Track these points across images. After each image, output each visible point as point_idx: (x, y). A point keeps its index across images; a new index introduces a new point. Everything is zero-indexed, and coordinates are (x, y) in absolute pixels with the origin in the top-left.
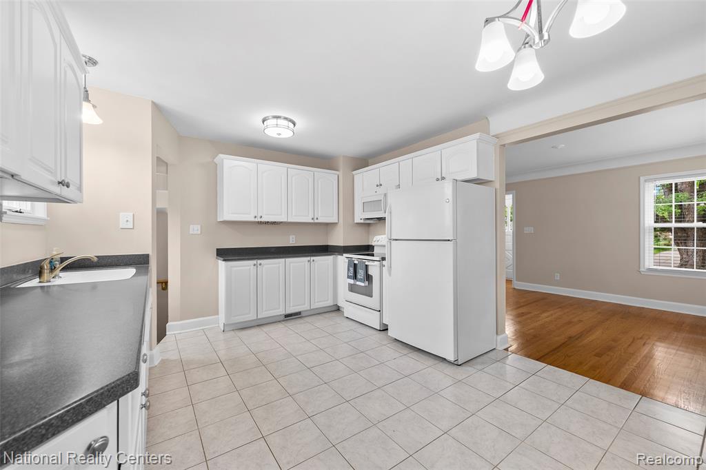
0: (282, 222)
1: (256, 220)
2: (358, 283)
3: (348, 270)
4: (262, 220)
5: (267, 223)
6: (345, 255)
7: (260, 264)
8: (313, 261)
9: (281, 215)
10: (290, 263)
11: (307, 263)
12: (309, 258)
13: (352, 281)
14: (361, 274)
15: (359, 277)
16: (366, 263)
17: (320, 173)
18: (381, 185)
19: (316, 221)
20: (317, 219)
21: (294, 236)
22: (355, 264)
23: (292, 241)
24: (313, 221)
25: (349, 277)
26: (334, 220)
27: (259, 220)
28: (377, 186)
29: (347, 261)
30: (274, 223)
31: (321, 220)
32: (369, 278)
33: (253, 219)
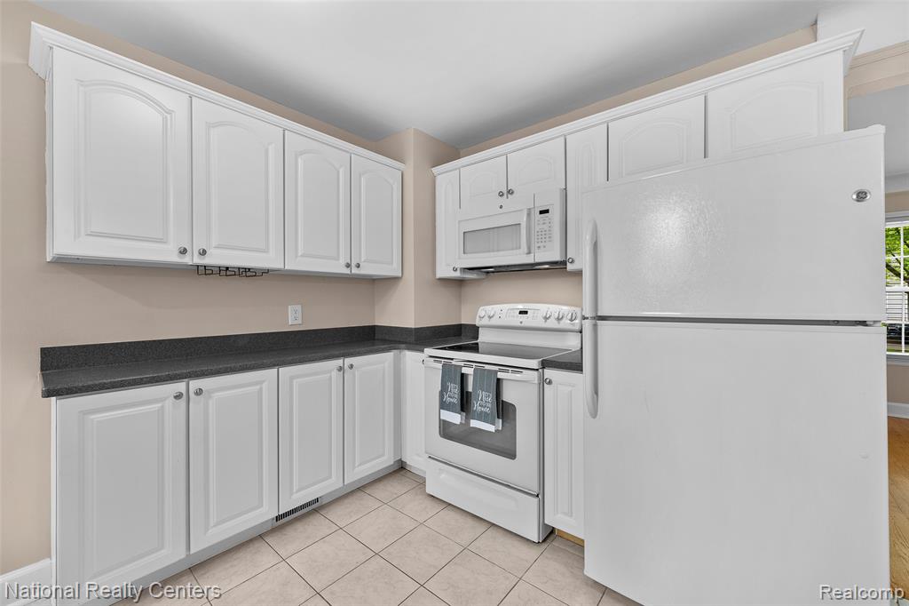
0: (267, 271)
1: (187, 260)
2: (474, 423)
3: (444, 389)
4: (207, 261)
5: (225, 271)
6: (429, 351)
7: (199, 392)
8: (351, 366)
9: (266, 251)
10: (292, 378)
11: (335, 374)
12: (339, 362)
13: (455, 418)
14: (483, 400)
15: (476, 406)
16: (500, 375)
17: (364, 158)
18: (510, 192)
19: (355, 271)
20: (358, 266)
21: (299, 308)
22: (463, 375)
23: (294, 317)
24: (347, 271)
25: (443, 405)
26: (392, 270)
27: (198, 260)
28: (501, 194)
29: (440, 366)
30: (245, 273)
31: (367, 270)
32: (504, 410)
33: (174, 258)
